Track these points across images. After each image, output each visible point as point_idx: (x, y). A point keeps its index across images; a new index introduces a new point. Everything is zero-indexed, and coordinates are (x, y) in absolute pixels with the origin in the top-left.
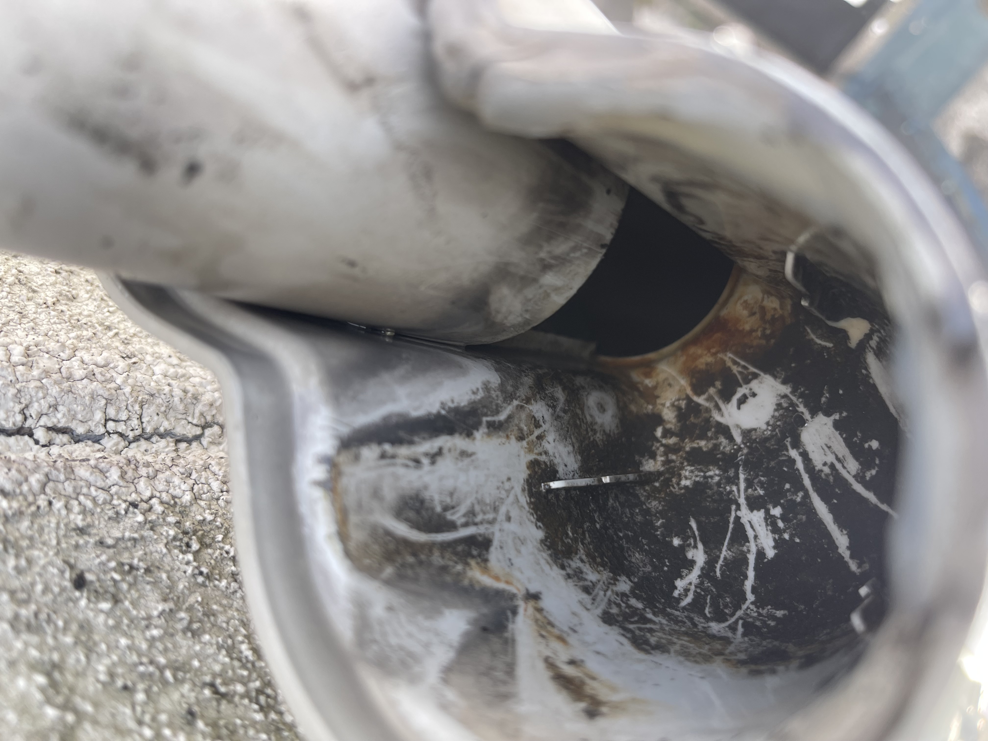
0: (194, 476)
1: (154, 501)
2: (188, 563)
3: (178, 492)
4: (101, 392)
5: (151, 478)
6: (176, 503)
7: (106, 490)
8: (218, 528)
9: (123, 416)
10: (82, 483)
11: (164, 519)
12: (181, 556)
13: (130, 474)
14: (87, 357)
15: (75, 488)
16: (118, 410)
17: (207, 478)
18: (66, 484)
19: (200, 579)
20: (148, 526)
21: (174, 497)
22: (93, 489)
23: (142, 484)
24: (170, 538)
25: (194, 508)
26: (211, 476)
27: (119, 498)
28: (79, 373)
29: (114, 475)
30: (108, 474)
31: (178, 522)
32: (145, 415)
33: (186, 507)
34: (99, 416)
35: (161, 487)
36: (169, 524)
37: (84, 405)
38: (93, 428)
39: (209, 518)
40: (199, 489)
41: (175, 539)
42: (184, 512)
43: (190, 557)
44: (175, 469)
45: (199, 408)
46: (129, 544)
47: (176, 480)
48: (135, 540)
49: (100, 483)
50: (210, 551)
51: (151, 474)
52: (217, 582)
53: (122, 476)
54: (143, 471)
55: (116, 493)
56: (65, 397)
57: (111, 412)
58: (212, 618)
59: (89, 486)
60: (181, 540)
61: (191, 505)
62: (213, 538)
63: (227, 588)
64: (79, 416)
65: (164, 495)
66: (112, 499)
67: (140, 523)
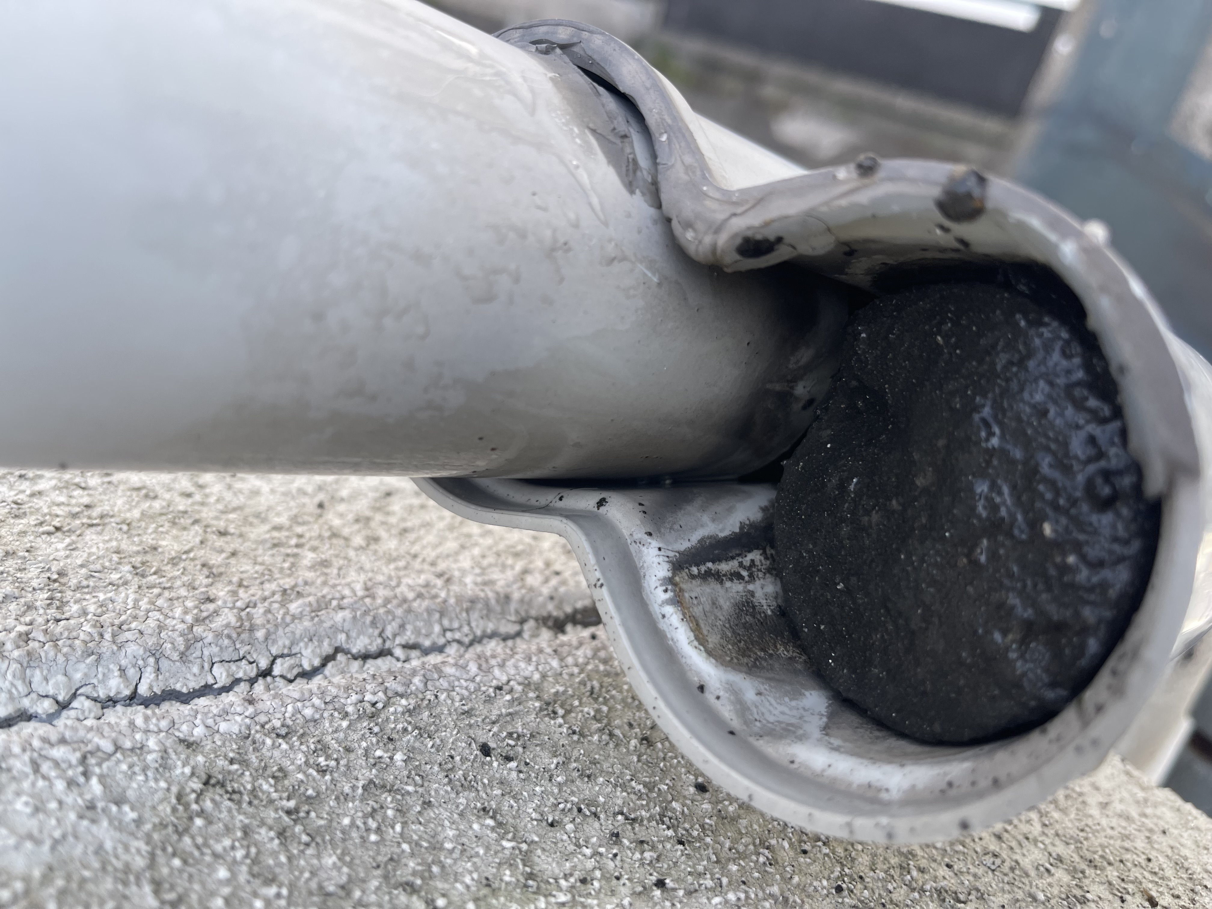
0: (534, 659)
1: (512, 683)
2: (560, 726)
3: (527, 673)
4: (433, 607)
5: (502, 666)
6: (529, 682)
7: (473, 680)
8: (572, 696)
9: (456, 625)
10: (452, 678)
11: (527, 696)
12: (552, 722)
13: (484, 666)
14: (410, 582)
15: (449, 682)
16: (451, 620)
17: (546, 659)
18: (441, 680)
19: (575, 737)
20: (516, 703)
21: (526, 678)
22: (462, 681)
23: (497, 672)
24: (538, 709)
25: (545, 684)
26: (547, 657)
27: (485, 685)
28: (411, 595)
29: (473, 668)
30: (468, 668)
31: (538, 697)
32: (472, 620)
33: (538, 684)
34: (437, 628)
35: (512, 671)
36: (531, 699)
37: (424, 620)
38: (436, 640)
39: (561, 689)
40: (543, 669)
41: (541, 709)
42: (538, 688)
43: (560, 721)
44: (517, 657)
45: (513, 607)
46: (508, 718)
47: (522, 665)
48: (510, 714)
49: (467, 677)
50: (573, 715)
51: (500, 663)
52: (589, 738)
53: (480, 667)
54: (493, 662)
55: (481, 682)
56: (409, 617)
57: (446, 623)
58: (598, 766)
59: (458, 680)
60: (547, 709)
61: (542, 682)
62: (571, 705)
63: (599, 741)
64: (423, 631)
65: (517, 677)
66: (480, 687)
67: (509, 701)
